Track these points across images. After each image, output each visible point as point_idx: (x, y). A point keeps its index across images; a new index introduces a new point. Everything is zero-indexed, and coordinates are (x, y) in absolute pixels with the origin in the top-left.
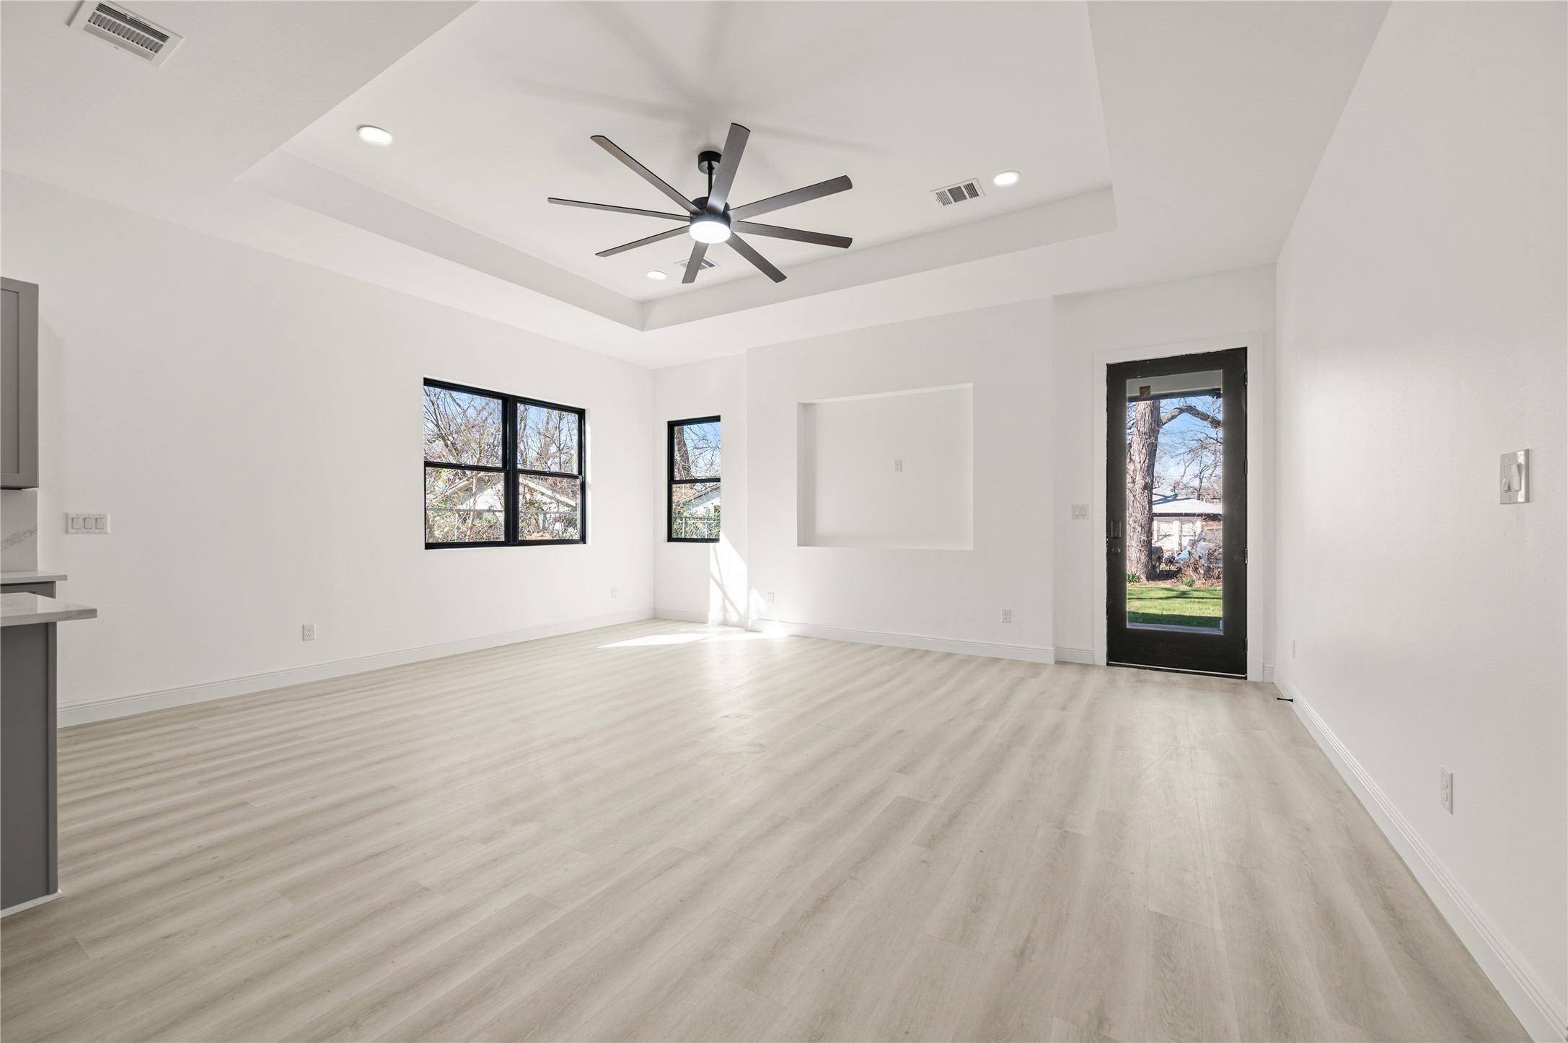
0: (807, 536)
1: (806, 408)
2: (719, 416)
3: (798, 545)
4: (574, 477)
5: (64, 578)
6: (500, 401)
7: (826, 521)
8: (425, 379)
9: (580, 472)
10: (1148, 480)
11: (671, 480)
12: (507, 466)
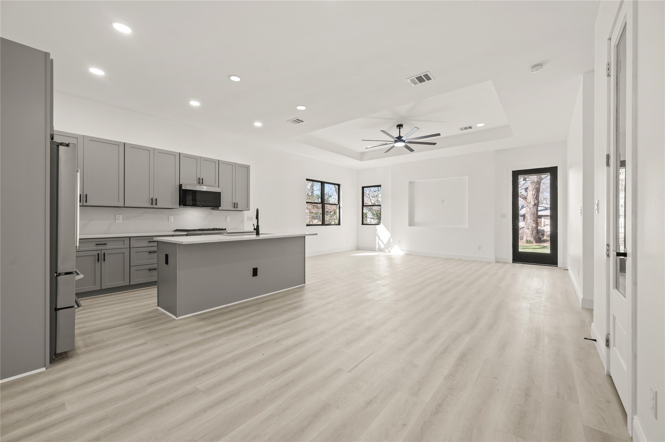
0: (411, 223)
1: (411, 183)
2: (381, 185)
3: (409, 226)
4: (337, 205)
6: (320, 183)
7: (418, 218)
8: (307, 179)
9: (339, 204)
10: (536, 202)
11: (363, 205)
12: (323, 202)
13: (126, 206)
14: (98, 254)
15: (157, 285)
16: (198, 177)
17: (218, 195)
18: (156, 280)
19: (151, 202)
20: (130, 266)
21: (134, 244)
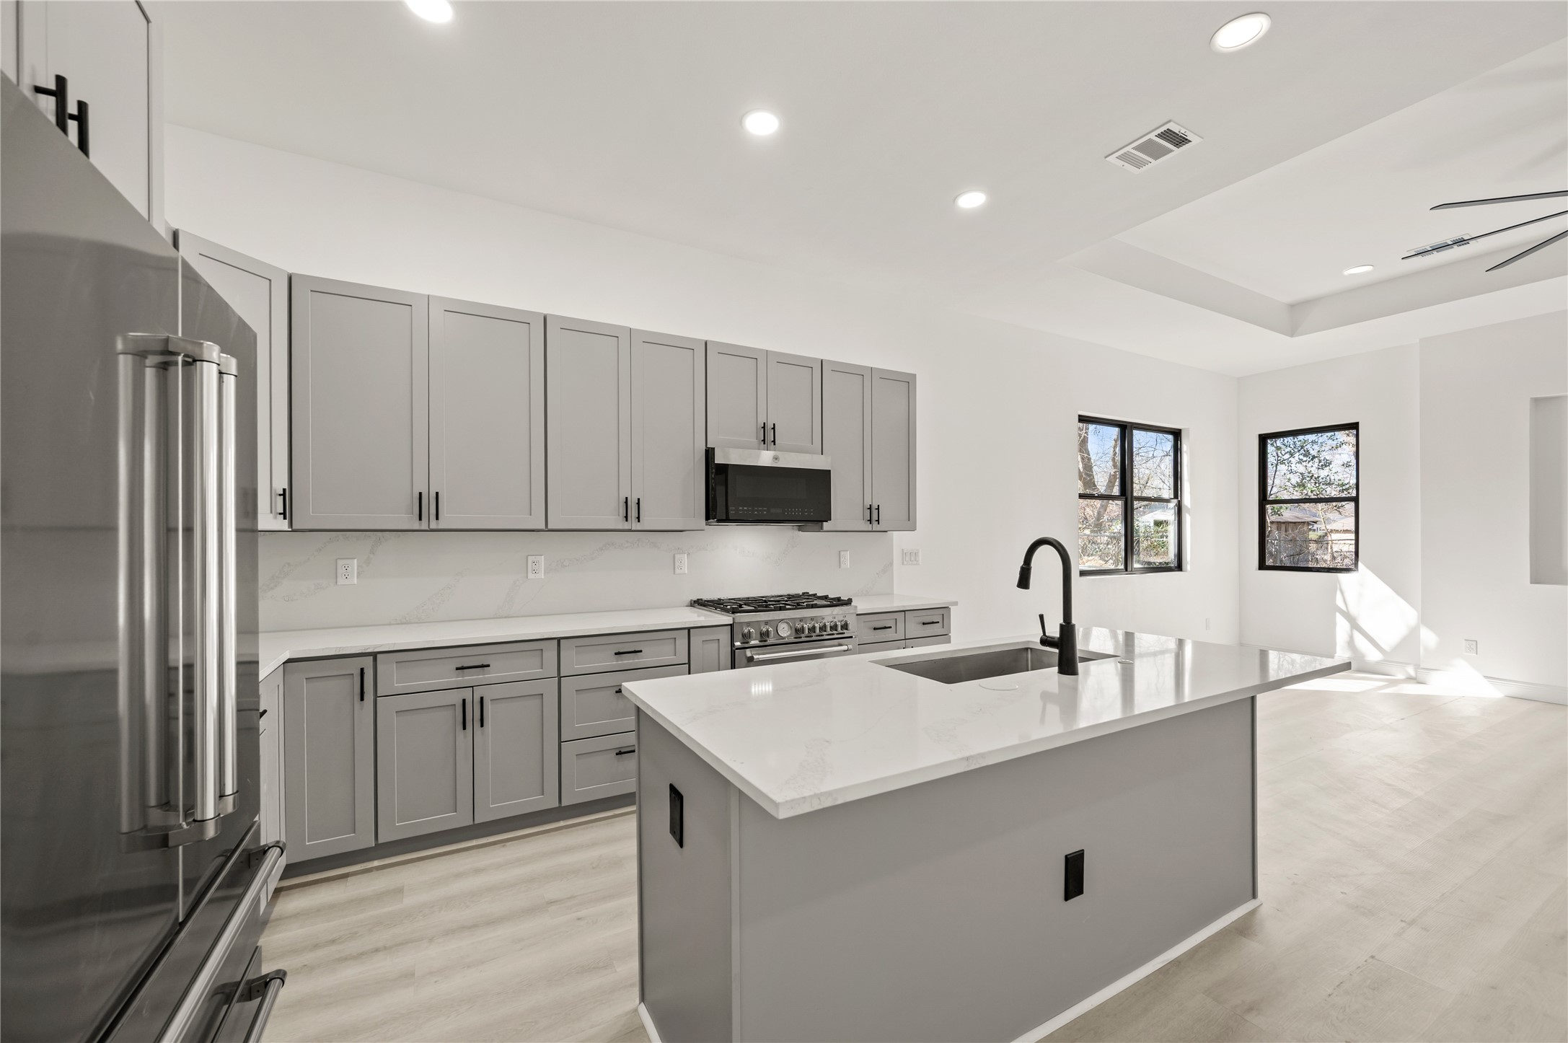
0: (1550, 572)
1: (1540, 403)
2: (1357, 424)
3: (1531, 583)
4: (1171, 501)
5: (956, 604)
6: (1119, 429)
8: (1079, 416)
9: (1176, 496)
11: (1264, 500)
12: (1126, 493)
13: (550, 527)
14: (464, 701)
15: (637, 803)
16: (761, 421)
17: (822, 478)
18: (633, 789)
19: (622, 512)
20: (560, 742)
21: (574, 661)
